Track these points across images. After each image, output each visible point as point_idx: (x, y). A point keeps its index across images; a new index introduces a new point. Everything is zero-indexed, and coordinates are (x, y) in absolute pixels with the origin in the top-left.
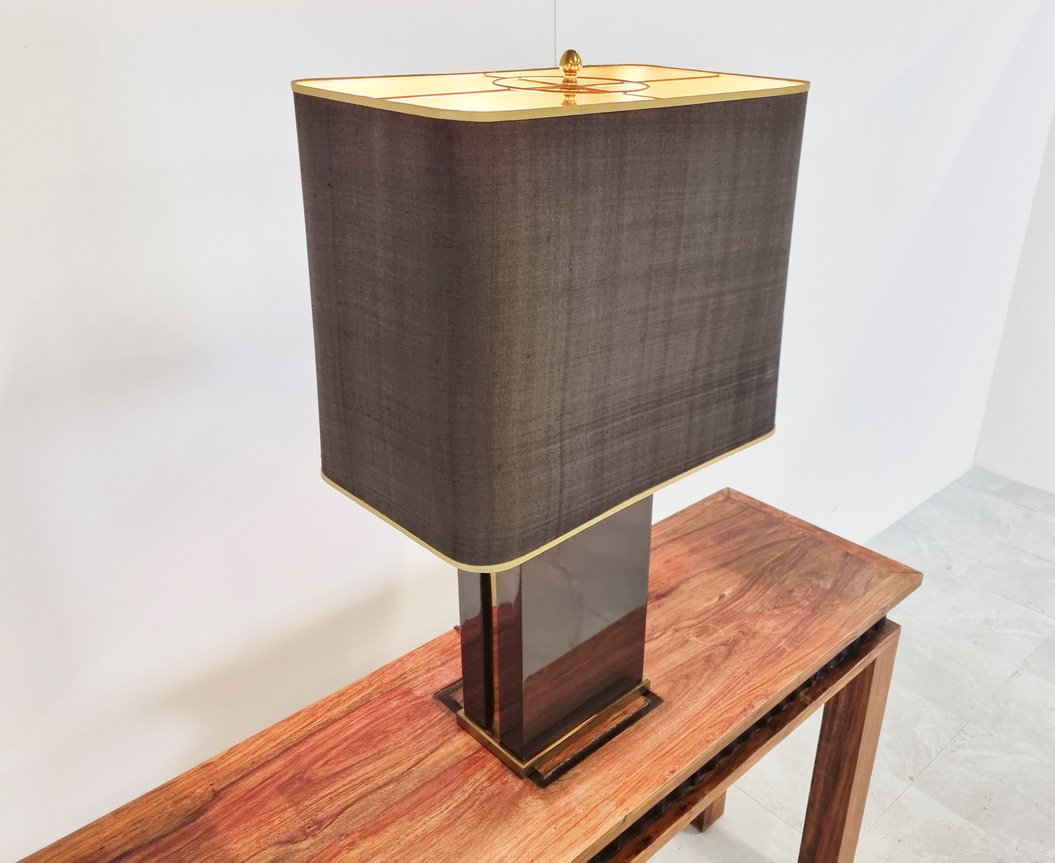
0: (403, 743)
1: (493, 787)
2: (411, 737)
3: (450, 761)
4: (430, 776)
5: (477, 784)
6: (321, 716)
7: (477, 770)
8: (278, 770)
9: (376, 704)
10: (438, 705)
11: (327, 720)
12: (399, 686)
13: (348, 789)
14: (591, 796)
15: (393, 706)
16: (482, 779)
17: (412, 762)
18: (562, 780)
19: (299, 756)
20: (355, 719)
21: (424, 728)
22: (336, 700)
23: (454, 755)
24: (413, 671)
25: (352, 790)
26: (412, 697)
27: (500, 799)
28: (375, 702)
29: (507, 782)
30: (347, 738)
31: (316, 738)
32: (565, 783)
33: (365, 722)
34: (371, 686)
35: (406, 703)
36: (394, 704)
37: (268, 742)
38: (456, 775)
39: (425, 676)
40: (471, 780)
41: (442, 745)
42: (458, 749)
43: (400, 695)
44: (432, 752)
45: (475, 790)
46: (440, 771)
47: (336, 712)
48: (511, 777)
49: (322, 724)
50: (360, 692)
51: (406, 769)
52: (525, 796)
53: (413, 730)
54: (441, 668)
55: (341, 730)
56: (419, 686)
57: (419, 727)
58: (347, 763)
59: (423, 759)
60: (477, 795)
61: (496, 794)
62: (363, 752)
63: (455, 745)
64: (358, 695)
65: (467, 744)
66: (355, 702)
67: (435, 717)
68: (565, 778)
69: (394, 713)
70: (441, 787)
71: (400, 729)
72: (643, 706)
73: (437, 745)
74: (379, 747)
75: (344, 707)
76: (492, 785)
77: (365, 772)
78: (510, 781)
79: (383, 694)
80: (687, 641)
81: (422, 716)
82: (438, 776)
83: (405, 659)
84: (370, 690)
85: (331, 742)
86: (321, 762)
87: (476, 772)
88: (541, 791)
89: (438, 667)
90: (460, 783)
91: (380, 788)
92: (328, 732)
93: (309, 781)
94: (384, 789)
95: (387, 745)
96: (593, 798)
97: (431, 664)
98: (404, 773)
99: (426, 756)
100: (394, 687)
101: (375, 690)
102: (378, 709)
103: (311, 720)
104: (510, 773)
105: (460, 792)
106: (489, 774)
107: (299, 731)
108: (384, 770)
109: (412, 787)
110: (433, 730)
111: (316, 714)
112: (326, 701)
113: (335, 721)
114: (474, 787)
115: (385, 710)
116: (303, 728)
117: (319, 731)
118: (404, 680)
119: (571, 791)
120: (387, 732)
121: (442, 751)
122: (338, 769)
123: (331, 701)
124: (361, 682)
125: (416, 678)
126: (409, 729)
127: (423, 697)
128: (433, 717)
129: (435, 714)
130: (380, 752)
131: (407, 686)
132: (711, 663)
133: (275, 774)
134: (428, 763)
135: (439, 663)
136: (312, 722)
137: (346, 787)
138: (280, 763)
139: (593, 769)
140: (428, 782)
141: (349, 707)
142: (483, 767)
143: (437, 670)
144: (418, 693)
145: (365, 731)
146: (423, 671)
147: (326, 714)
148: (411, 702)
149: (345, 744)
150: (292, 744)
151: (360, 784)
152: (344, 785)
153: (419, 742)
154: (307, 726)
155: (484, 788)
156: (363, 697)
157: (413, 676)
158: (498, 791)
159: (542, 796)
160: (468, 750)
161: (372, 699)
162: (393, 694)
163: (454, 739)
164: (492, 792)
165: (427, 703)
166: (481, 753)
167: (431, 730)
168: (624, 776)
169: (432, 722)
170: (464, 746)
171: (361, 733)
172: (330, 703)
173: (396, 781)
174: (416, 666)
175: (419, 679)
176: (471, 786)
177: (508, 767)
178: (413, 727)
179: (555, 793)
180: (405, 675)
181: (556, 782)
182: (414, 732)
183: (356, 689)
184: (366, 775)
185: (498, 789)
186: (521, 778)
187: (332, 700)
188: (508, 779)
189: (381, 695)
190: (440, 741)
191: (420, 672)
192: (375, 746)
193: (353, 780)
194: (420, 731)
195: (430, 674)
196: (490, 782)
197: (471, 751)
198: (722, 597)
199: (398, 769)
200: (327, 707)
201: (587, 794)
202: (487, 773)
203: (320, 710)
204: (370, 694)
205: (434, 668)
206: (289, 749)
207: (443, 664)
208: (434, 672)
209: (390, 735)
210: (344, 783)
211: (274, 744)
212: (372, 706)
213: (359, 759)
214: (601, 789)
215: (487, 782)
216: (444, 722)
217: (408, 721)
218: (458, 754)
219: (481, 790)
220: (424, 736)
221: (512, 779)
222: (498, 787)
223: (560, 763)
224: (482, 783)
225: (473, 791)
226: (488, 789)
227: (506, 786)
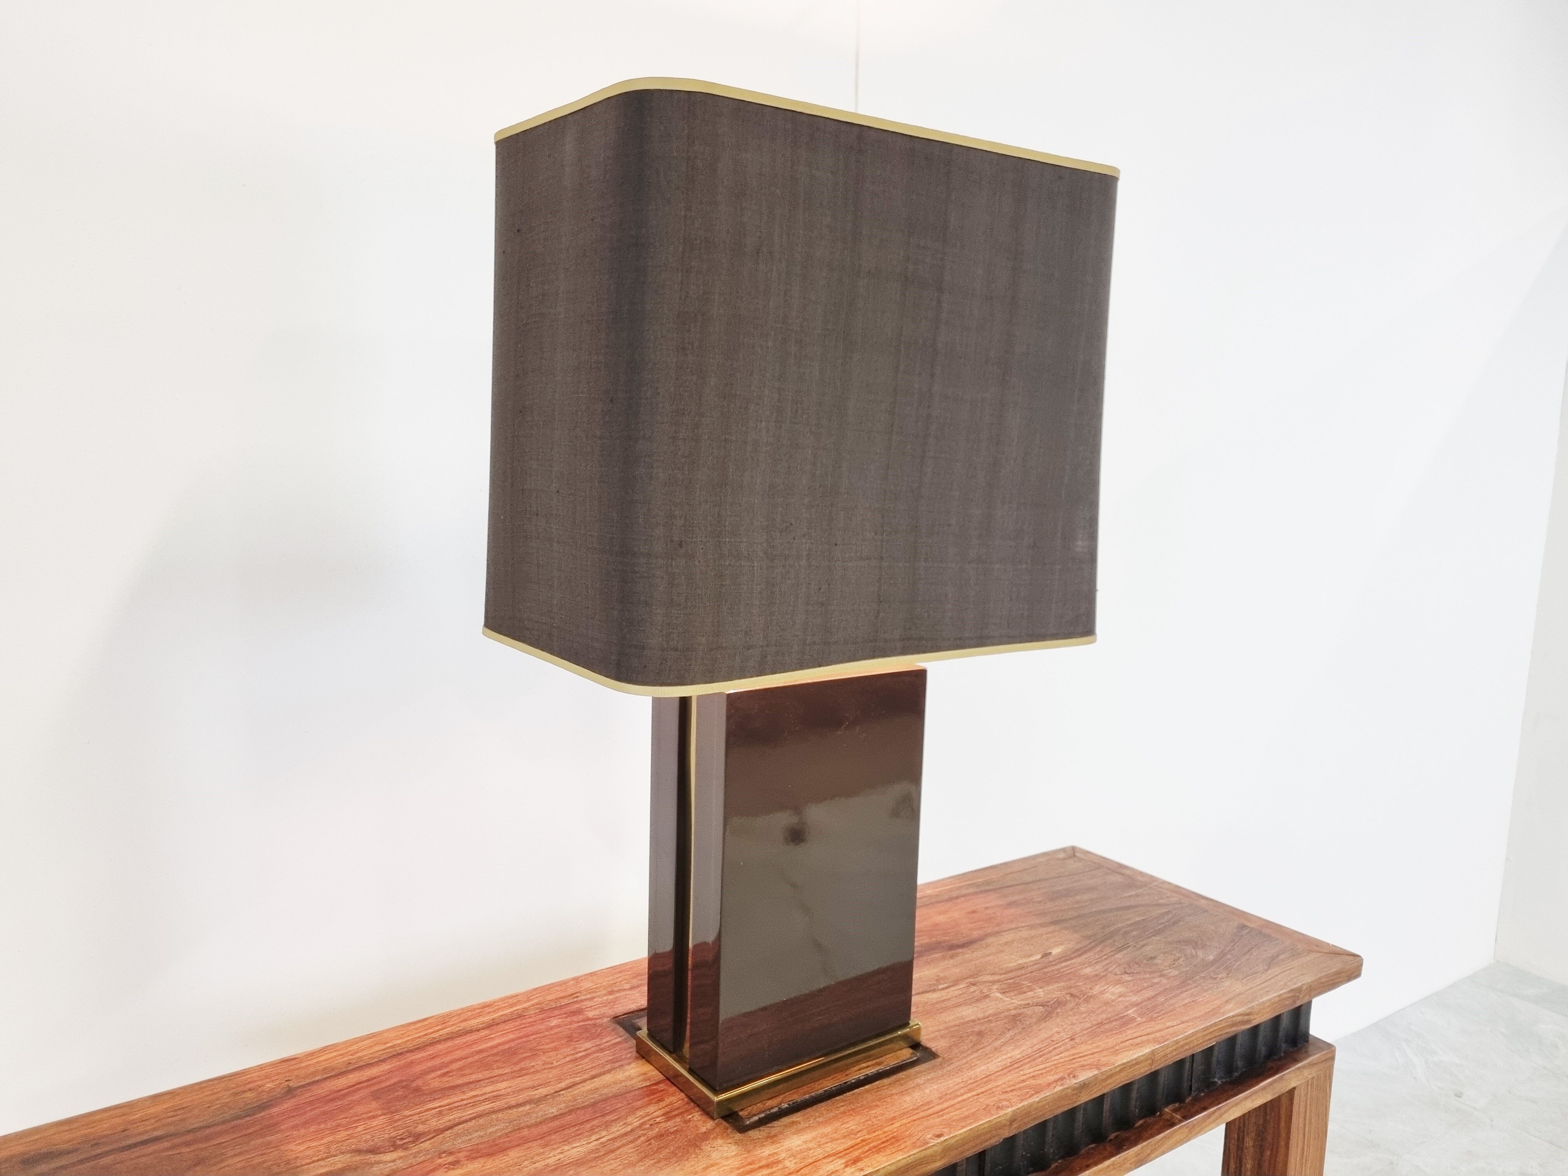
0: (555, 1064)
1: (670, 1123)
2: (568, 1059)
3: (615, 1089)
4: (583, 1102)
5: (648, 1118)
6: (453, 1025)
7: (651, 1103)
8: (378, 1075)
9: (531, 1020)
10: (613, 1030)
11: (460, 1030)
12: (566, 1004)
13: (467, 1104)
14: (810, 1149)
15: (552, 1024)
16: (655, 1114)
17: (563, 1085)
18: (772, 1126)
19: (412, 1063)
20: (497, 1032)
21: (589, 1051)
22: (479, 1011)
23: (623, 1084)
24: (589, 991)
25: (472, 1106)
26: (581, 1017)
27: (676, 1137)
28: (530, 1017)
29: (690, 1121)
30: (481, 1051)
31: (440, 1047)
32: (774, 1131)
33: (511, 1036)
34: (528, 1001)
35: (571, 1023)
36: (554, 1022)
37: (375, 1045)
38: (620, 1105)
39: (605, 998)
40: (640, 1113)
41: (609, 1071)
42: (630, 1078)
43: (566, 1014)
44: (593, 1077)
45: (642, 1124)
46: (599, 1098)
47: (473, 1023)
48: (697, 1116)
49: (452, 1033)
50: (511, 1006)
51: (553, 1091)
52: (715, 1138)
53: (573, 1052)
54: (629, 992)
55: (475, 1042)
56: (593, 1007)
57: (582, 1049)
58: (474, 1077)
59: (578, 1084)
60: (644, 1130)
61: (671, 1131)
62: (498, 1068)
63: (627, 1074)
64: (509, 1009)
65: (645, 1074)
66: (502, 1015)
67: (606, 1042)
68: (776, 1125)
69: (552, 1032)
70: (596, 1116)
71: (555, 1049)
72: (908, 1059)
73: (602, 1070)
74: (522, 1065)
75: (487, 1019)
76: (668, 1121)
77: (495, 1089)
78: (695, 1119)
79: (542, 1011)
80: (987, 996)
81: (588, 1039)
82: (594, 1105)
83: (582, 978)
84: (526, 1005)
85: (457, 1052)
86: (439, 1072)
87: (649, 1104)
88: (738, 1136)
89: (624, 990)
90: (622, 1114)
91: (510, 1108)
92: (457, 1042)
93: (417, 1090)
94: (515, 1110)
95: (532, 1064)
96: (812, 1151)
97: (615, 986)
98: (548, 1095)
99: (584, 1081)
100: (559, 1005)
101: (533, 1005)
102: (533, 1025)
103: (440, 1027)
104: (696, 1109)
105: (621, 1124)
106: (667, 1109)
107: (419, 1037)
108: (522, 1090)
109: (555, 1111)
110: (601, 1054)
111: (447, 1022)
112: (464, 1011)
113: (470, 1032)
114: (641, 1121)
115: (542, 1027)
116: (426, 1035)
117: (446, 1040)
118: (575, 999)
119: (782, 1141)
120: (536, 1050)
121: (608, 1078)
122: (459, 1082)
123: (471, 1011)
124: (517, 996)
125: (592, 999)
126: (568, 1050)
127: (596, 1019)
128: (605, 1041)
129: (608, 1039)
130: (521, 1069)
131: (577, 1006)
132: (1018, 1023)
133: (374, 1078)
134: (583, 1089)
135: (627, 986)
136: (439, 1030)
137: (465, 1102)
138: (386, 1067)
139: (820, 1120)
140: (578, 1109)
141: (493, 1019)
142: (660, 1101)
143: (622, 993)
144: (590, 1014)
145: (507, 1046)
146: (604, 992)
147: (461, 1024)
148: (579, 1022)
149: (477, 1057)
150: (406, 1050)
151: (485, 1100)
152: (462, 1100)
153: (577, 1066)
154: (432, 1033)
155: (656, 1122)
156: (515, 1011)
157: (589, 996)
158: (675, 1128)
159: (738, 1141)
160: (645, 1080)
161: (526, 1014)
162: (557, 1012)
163: (627, 1067)
164: (666, 1129)
165: (601, 1025)
166: (661, 1085)
167: (597, 1055)
168: (865, 1132)
169: (602, 1046)
170: (639, 1076)
171: (500, 1048)
172: (470, 1013)
173: (535, 1103)
174: (595, 987)
175: (595, 1000)
176: (638, 1119)
177: (695, 1103)
178: (575, 1049)
179: (757, 1140)
180: (578, 994)
181: (761, 1128)
182: (573, 1054)
183: (508, 1002)
184: (495, 1093)
185: (675, 1126)
186: (713, 1118)
187: (474, 1010)
188: (693, 1117)
189: (540, 1011)
190: (608, 1067)
191: (599, 994)
192: (516, 1063)
193: (477, 1096)
194: (583, 1054)
195: (611, 997)
196: (666, 1118)
197: (648, 1081)
198: (1046, 955)
199: (540, 1090)
200: (463, 1017)
201: (805, 1146)
202: (664, 1108)
203: (454, 1018)
204: (525, 1009)
205: (619, 991)
206: (401, 1054)
207: (631, 988)
208: (618, 995)
209: (541, 1053)
210: (464, 1097)
211: (383, 1047)
212: (524, 1021)
213: (491, 1075)
214: (827, 1143)
215: (663, 1117)
216: (618, 1048)
217: (568, 1041)
218: (629, 1083)
219: (651, 1125)
220: (586, 1060)
221: (699, 1118)
222: (676, 1124)
223: (772, 1108)
224: (654, 1118)
225: (640, 1124)
226: (661, 1125)
227: (688, 1124)
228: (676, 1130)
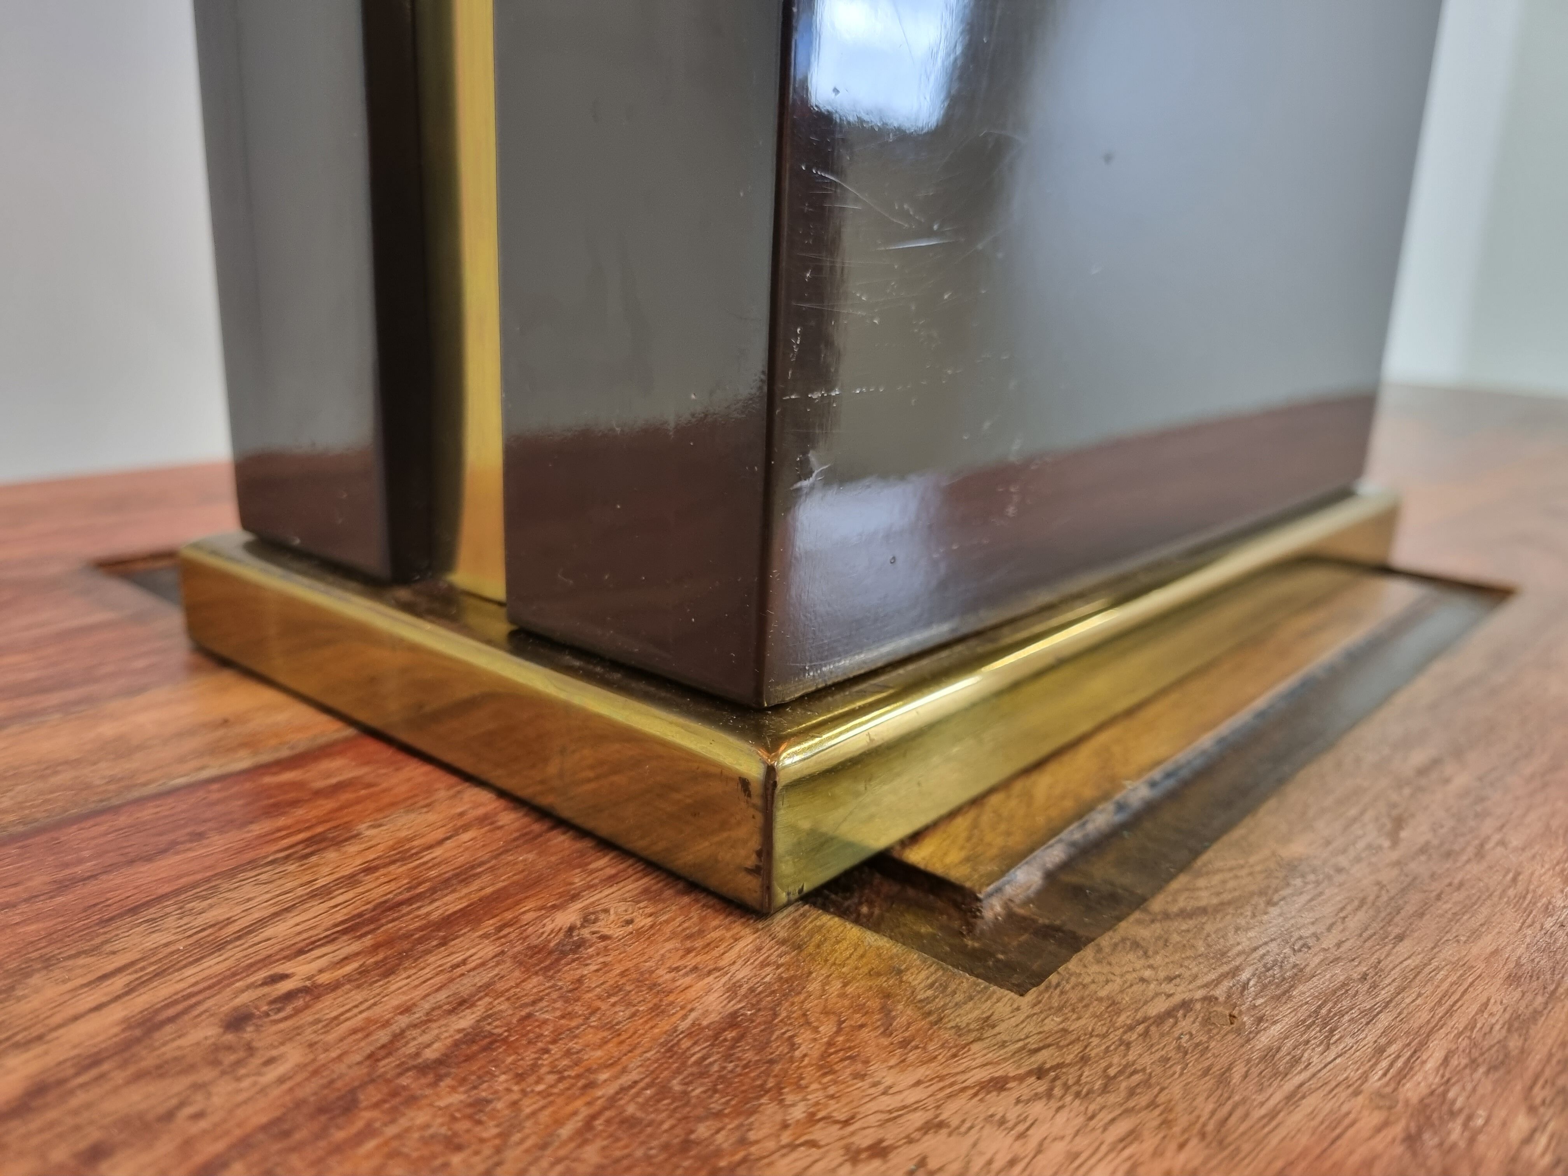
5: (214, 965)
18: (1184, 914)
23: (65, 777)
27: (480, 1104)
29: (582, 943)
60: (160, 1071)
61: (430, 1054)
76: (390, 972)
78: (617, 932)
104: (611, 880)
114: (142, 1001)
155: (289, 996)
158: (466, 1021)
159: (1047, 1057)
164: (383, 1036)
176: (119, 983)
177: (582, 833)
179: (1186, 1024)
185: (462, 1004)
196: (376, 948)
202: (351, 881)
215: (347, 947)
221: (644, 922)
222: (465, 986)
223: (1082, 812)
224: (267, 961)
225: (128, 1024)
226: (328, 1007)
227: (568, 974)
228: (471, 1037)
